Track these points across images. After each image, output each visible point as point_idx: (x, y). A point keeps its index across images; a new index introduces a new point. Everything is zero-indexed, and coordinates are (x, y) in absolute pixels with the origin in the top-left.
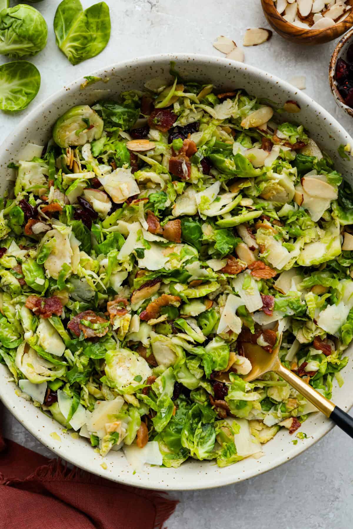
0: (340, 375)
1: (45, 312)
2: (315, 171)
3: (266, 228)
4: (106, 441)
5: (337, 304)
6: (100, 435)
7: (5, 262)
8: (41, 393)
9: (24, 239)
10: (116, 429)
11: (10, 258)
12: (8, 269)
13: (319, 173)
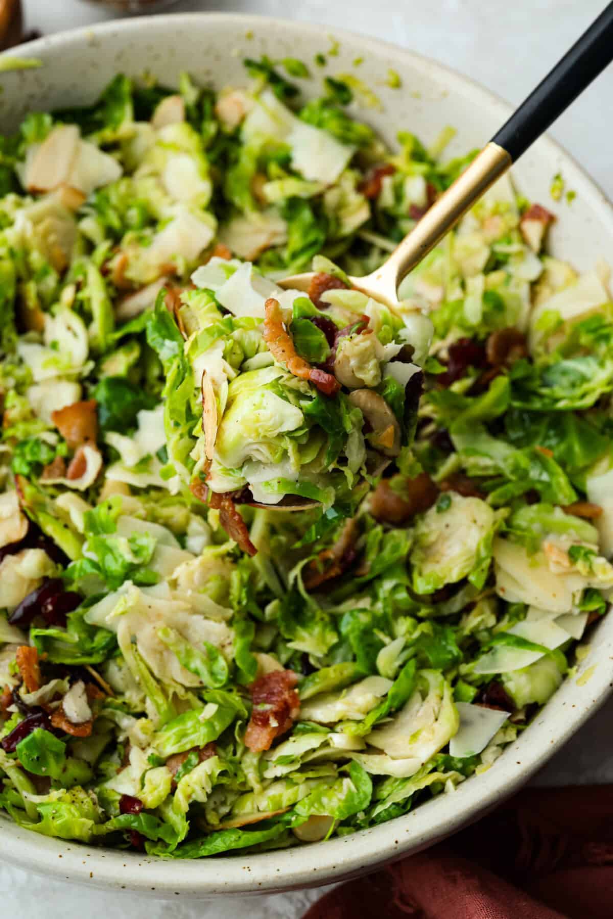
0: (430, 144)
1: (285, 702)
2: (18, 166)
3: (124, 265)
4: (591, 572)
5: (288, 149)
6: (578, 586)
7: (156, 793)
8: (482, 716)
9: (103, 766)
10: (560, 551)
11: (146, 782)
12: (174, 788)
13: (22, 159)
